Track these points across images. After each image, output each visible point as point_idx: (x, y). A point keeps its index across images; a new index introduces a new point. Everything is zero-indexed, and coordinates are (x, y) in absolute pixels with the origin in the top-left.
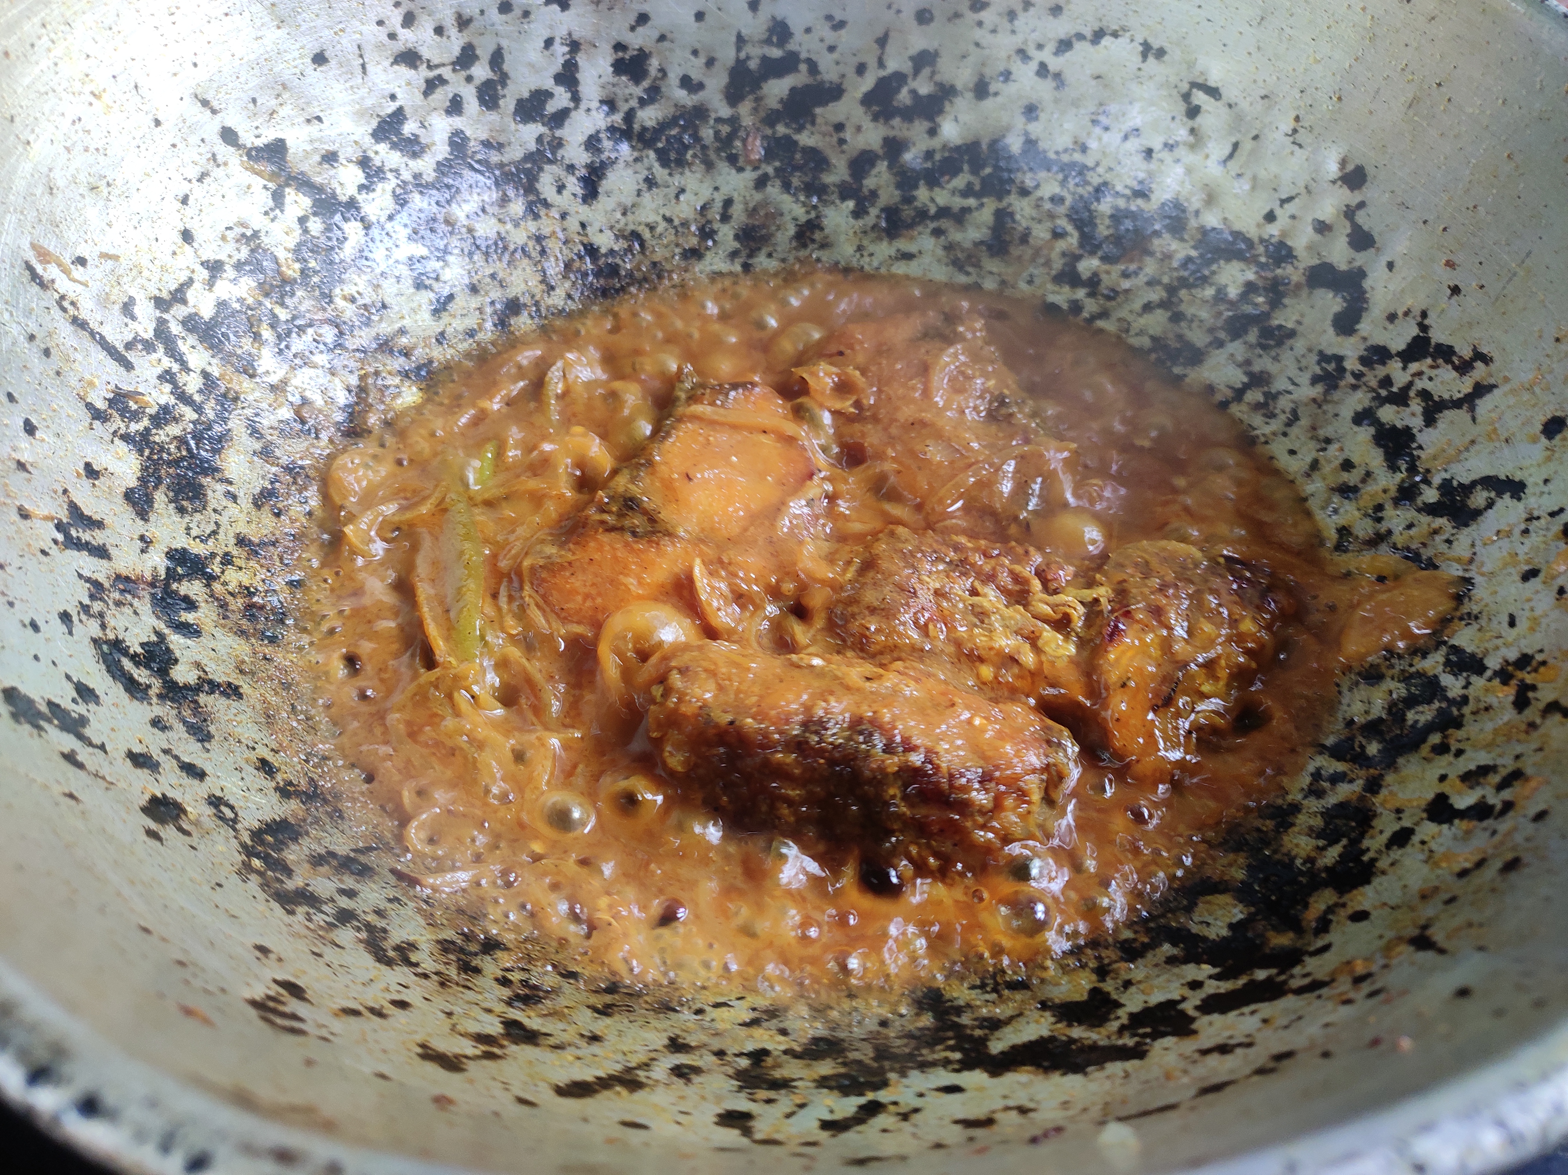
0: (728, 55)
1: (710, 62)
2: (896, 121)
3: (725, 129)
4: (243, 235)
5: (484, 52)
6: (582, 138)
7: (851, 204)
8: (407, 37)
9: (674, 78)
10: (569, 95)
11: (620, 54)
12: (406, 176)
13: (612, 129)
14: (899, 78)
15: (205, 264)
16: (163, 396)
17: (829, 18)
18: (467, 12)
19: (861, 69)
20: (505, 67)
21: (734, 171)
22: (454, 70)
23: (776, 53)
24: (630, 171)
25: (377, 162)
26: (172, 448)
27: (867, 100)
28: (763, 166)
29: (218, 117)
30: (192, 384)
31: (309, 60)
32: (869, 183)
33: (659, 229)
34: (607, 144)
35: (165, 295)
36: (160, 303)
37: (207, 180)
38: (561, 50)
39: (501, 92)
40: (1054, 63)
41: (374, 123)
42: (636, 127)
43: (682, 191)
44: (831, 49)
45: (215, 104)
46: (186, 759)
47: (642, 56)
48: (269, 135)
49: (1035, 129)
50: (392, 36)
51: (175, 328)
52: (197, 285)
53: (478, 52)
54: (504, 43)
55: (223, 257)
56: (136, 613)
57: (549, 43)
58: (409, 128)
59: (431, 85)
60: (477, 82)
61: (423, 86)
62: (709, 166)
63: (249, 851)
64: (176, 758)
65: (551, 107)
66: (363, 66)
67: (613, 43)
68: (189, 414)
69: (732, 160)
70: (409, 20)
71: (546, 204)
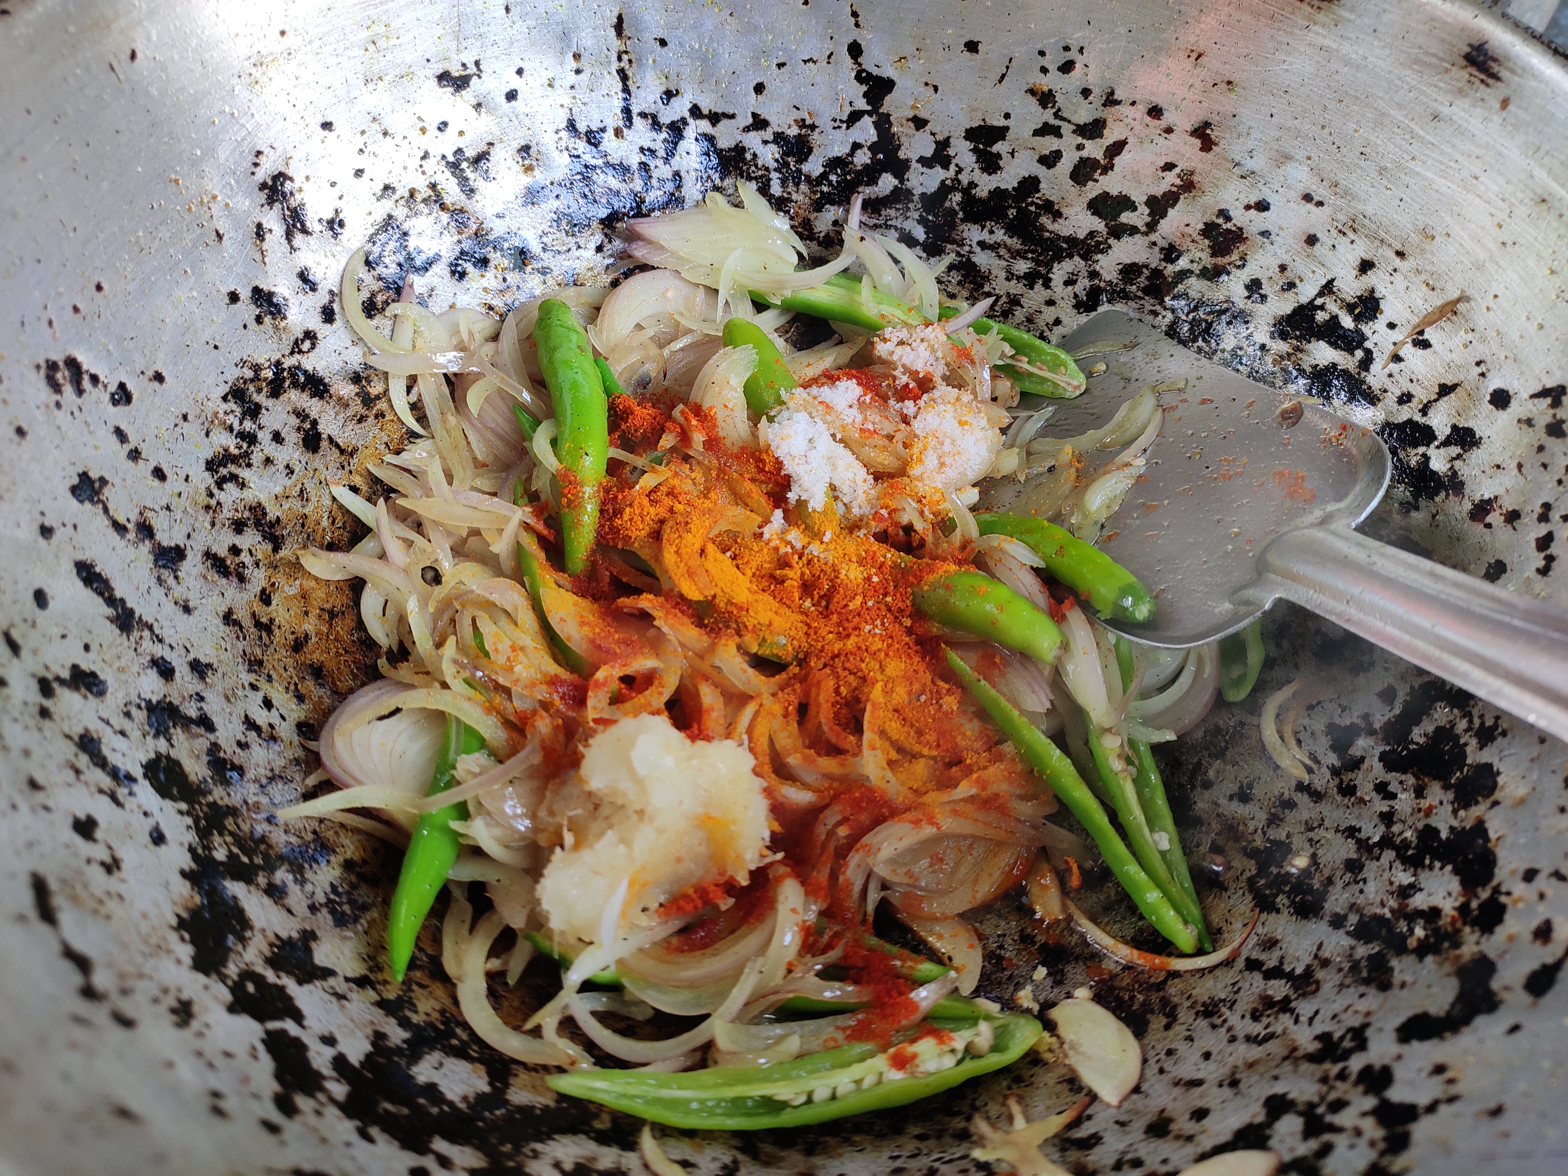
0: (1307, 292)
1: (1289, 287)
5: (1109, 137)
6: (1126, 259)
8: (1056, 80)
9: (1247, 274)
10: (1148, 219)
11: (1220, 221)
12: (964, 179)
13: (1157, 273)
14: (1426, 435)
15: (755, 116)
16: (632, 159)
17: (1419, 330)
18: (1119, 95)
19: (1405, 399)
20: (1117, 160)
22: (1074, 132)
23: (1347, 322)
25: (951, 152)
29: (857, 31)
30: (661, 170)
31: (962, 41)
35: (705, 109)
36: (696, 112)
37: (811, 65)
38: (1171, 179)
39: (1096, 176)
41: (975, 124)
44: (1396, 358)
45: (862, 21)
46: (336, 307)
48: (888, 71)
50: (1044, 70)
51: (690, 133)
52: (735, 123)
53: (1106, 132)
54: (1131, 141)
55: (773, 121)
57: (1169, 167)
58: (998, 147)
59: (1045, 130)
60: (1085, 154)
61: (1039, 125)
65: (1126, 218)
66: (1003, 76)
67: (1221, 207)
70: (1067, 67)
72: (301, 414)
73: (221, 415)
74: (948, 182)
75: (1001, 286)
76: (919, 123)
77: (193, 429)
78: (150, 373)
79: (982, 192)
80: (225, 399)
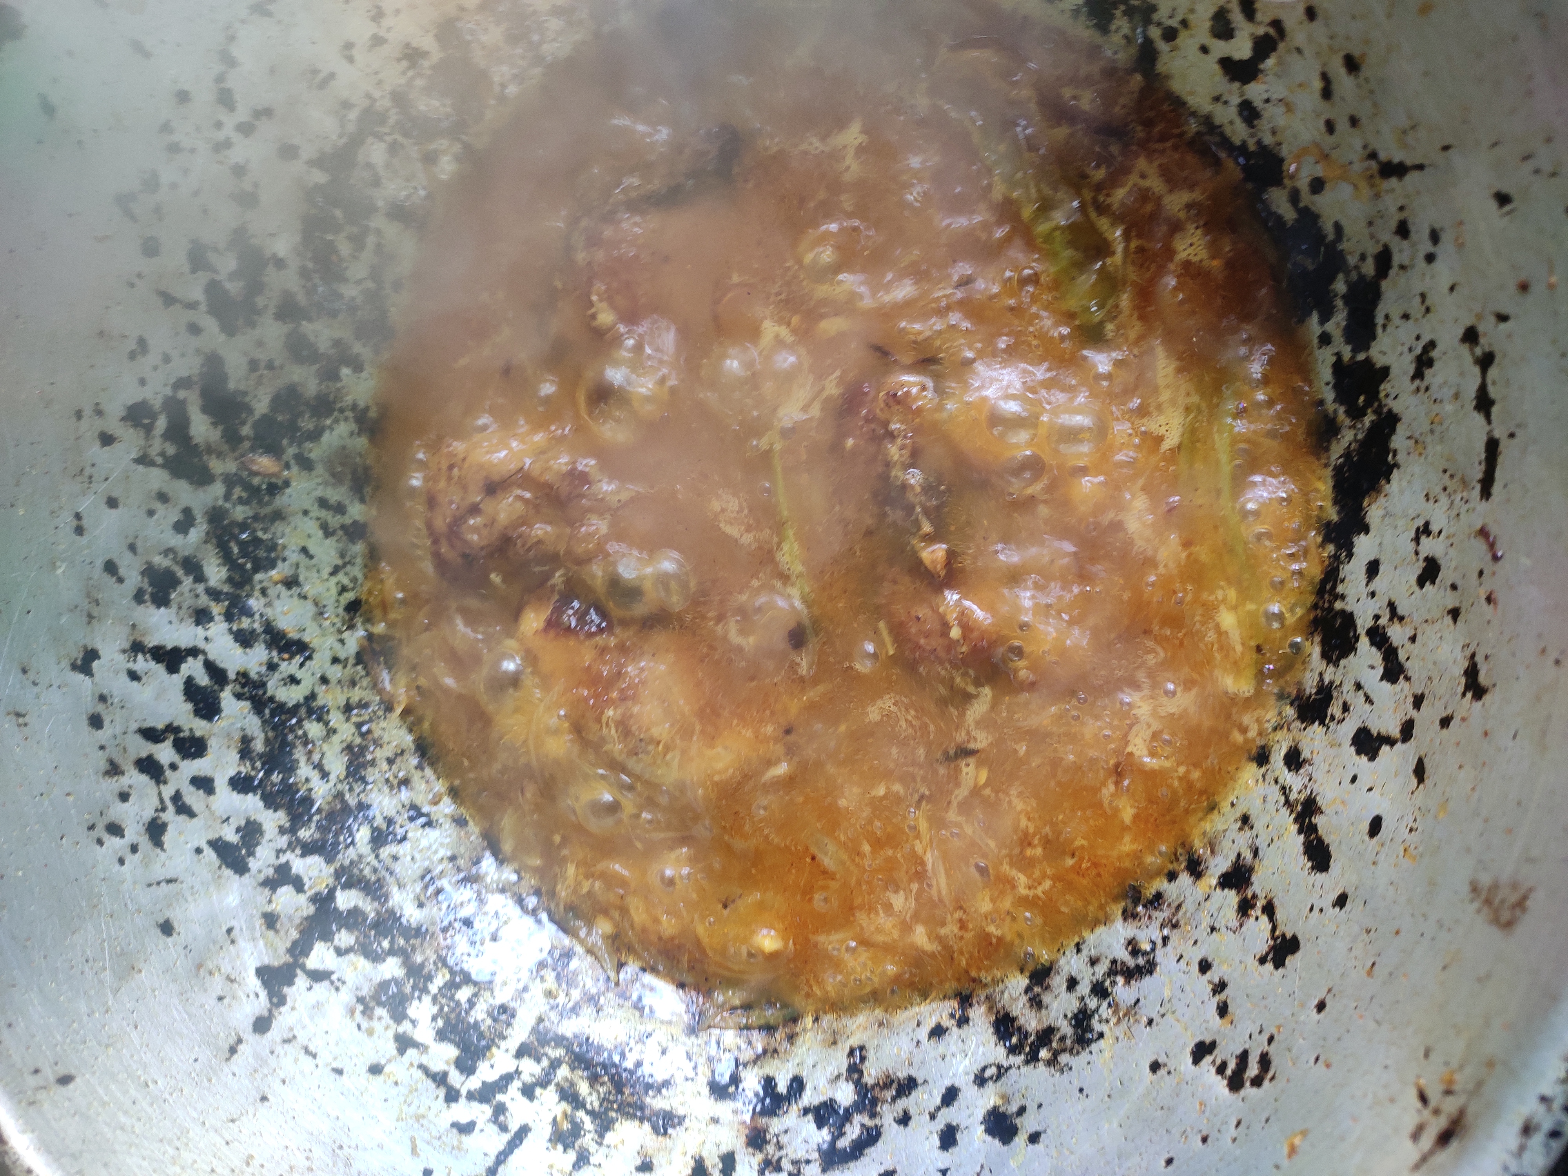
0: (158, 478)
1: (163, 497)
2: (260, 301)
3: (238, 492)
4: (363, 1013)
5: (146, 748)
6: (237, 650)
7: (345, 371)
8: (134, 832)
9: (176, 541)
10: (190, 659)
11: (147, 597)
12: (283, 842)
13: (229, 617)
14: (213, 289)
15: (402, 1051)
16: (548, 1097)
17: (132, 356)
18: (103, 765)
19: (194, 329)
20: (160, 726)
21: (288, 491)
22: (165, 783)
23: (161, 424)
24: (277, 603)
25: (271, 872)
26: (603, 1090)
27: (229, 330)
28: (285, 457)
29: (244, 1036)
30: (530, 1069)
31: (170, 940)
32: (324, 345)
33: (346, 581)
34: (245, 623)
35: (442, 1092)
36: (452, 1096)
37: (312, 1048)
38: (142, 664)
39: (186, 734)
40: (242, 114)
41: (228, 872)
42: (226, 588)
43: (304, 550)
44: (167, 359)
45: (232, 1040)
46: (938, 1101)
47: (149, 571)
48: (254, 983)
49: (307, 152)
50: (134, 849)
51: (474, 1083)
52: (424, 1060)
53: (144, 755)
54: (134, 726)
55: (390, 1034)
56: (786, 1132)
57: (134, 676)
58: (231, 836)
59: (184, 809)
60: (176, 758)
61: (183, 817)
62: (278, 516)
63: (1032, 1058)
64: (938, 1109)
65: (203, 680)
66: (169, 881)
67: (134, 604)
68: (563, 1072)
69: (275, 489)
70: (115, 830)
71: (312, 696)
72: (1036, 1003)
73: (1114, 1020)
74: (298, 851)
75: (346, 731)
76: (271, 920)
77: (1148, 1009)
78: (1162, 1072)
79: (281, 817)
80: (1101, 1035)
